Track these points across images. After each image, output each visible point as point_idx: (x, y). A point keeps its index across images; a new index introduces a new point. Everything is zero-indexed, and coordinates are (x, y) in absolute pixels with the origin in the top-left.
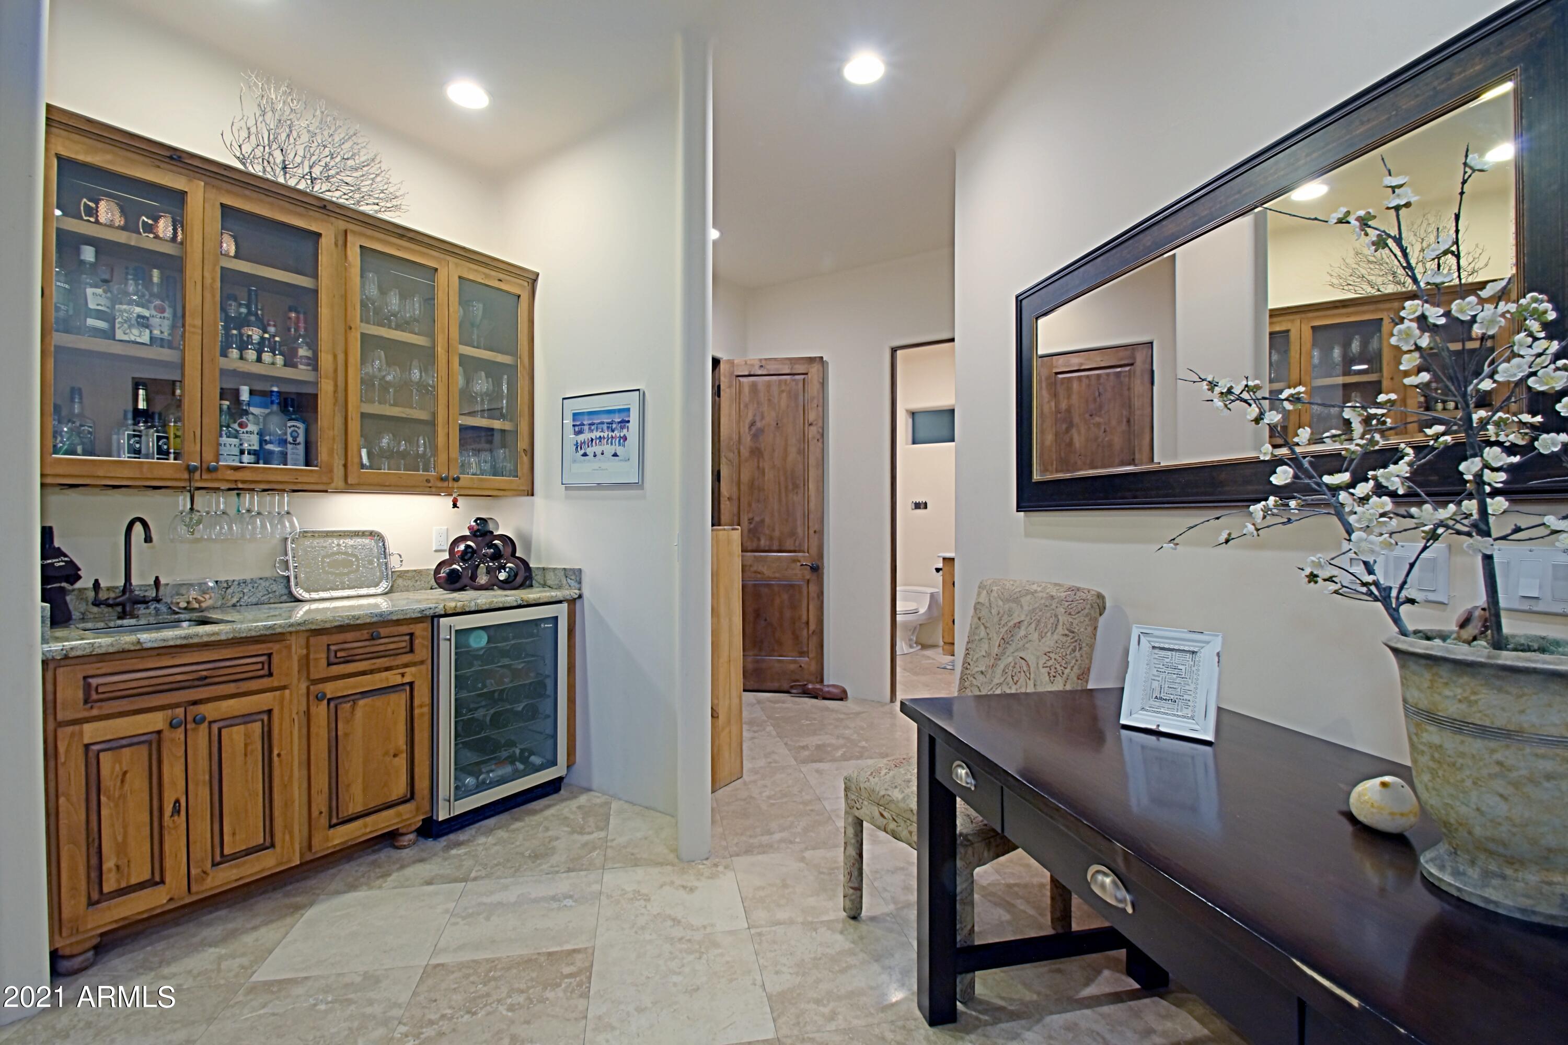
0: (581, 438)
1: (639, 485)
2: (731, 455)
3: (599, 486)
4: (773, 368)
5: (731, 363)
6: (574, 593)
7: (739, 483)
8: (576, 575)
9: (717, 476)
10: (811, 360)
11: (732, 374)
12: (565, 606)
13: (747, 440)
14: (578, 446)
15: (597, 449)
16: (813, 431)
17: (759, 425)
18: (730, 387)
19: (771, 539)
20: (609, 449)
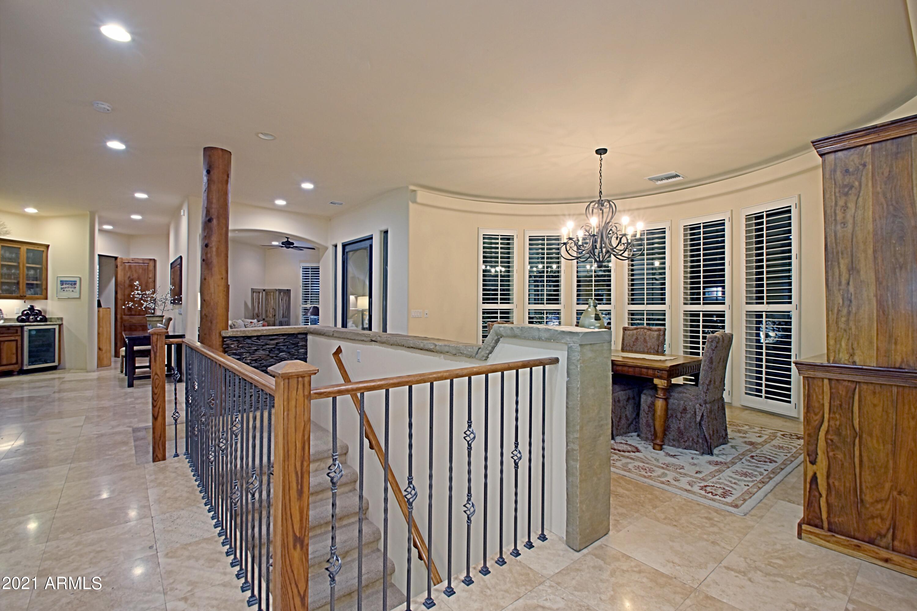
0: (63, 286)
1: (79, 298)
2: (121, 287)
3: (69, 298)
4: (137, 261)
5: (122, 259)
6: (60, 323)
7: (124, 295)
8: (61, 319)
9: (116, 293)
10: (150, 260)
11: (122, 262)
12: (58, 326)
13: (127, 282)
14: (62, 288)
15: (68, 289)
16: (151, 280)
17: (132, 278)
18: (121, 265)
19: (136, 312)
20: (71, 290)
